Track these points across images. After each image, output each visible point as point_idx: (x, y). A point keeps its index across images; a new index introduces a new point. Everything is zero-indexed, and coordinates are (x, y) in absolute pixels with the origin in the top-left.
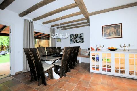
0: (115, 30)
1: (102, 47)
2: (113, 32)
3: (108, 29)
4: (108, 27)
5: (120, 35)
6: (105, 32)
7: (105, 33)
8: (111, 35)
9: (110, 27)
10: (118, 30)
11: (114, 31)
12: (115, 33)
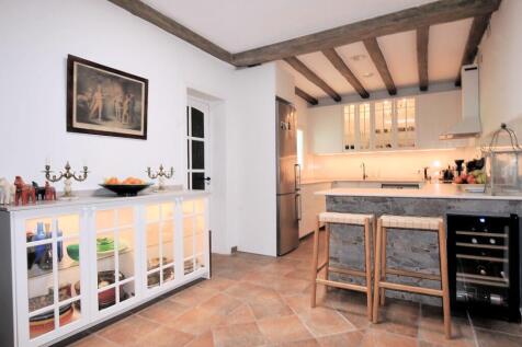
0: (124, 99)
1: (80, 180)
2: (118, 108)
3: (99, 87)
4: (99, 73)
5: (138, 129)
6: (85, 98)
7: (84, 103)
8: (110, 117)
9: (109, 80)
10: (134, 105)
11: (121, 105)
12: (125, 113)
